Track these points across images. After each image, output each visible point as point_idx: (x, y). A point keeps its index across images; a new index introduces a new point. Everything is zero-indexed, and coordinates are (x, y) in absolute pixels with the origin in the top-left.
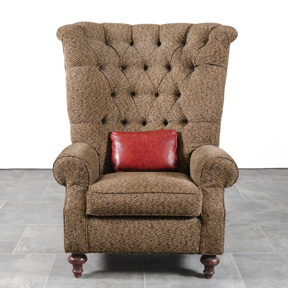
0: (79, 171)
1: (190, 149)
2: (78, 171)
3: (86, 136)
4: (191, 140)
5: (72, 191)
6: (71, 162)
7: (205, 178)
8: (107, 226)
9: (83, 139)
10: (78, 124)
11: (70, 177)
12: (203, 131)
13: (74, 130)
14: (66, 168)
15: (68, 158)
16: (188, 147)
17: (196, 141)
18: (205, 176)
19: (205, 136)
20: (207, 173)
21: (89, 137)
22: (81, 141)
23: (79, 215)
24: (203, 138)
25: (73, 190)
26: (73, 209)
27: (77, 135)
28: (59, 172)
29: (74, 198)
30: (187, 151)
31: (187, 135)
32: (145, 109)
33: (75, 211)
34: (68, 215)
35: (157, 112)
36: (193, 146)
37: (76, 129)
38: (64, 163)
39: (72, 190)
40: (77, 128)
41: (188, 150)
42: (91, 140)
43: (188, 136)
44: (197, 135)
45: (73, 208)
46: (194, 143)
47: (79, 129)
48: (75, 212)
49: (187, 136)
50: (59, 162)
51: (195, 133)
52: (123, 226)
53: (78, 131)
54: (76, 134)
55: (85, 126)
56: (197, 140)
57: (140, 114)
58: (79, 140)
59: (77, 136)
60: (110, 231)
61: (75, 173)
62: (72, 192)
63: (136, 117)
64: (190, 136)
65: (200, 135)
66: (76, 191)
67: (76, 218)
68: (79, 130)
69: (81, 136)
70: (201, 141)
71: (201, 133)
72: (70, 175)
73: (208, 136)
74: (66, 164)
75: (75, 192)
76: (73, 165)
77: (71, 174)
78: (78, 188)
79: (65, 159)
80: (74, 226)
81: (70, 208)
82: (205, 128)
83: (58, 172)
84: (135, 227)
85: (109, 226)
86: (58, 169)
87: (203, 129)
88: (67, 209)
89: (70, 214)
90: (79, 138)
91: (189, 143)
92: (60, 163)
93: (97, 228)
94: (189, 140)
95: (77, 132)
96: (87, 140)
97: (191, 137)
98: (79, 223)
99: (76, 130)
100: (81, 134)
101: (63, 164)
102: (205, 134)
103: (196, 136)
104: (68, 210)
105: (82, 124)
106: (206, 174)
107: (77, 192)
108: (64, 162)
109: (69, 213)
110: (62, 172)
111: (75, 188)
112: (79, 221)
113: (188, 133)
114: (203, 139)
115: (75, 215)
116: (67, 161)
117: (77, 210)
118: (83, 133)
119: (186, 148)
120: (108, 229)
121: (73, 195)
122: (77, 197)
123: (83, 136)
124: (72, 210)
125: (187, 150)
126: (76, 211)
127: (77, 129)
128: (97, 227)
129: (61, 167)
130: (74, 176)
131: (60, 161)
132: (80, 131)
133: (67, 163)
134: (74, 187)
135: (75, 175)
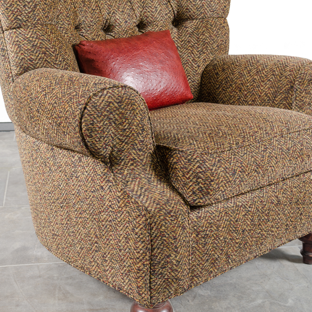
0: (142, 118)
1: (201, 65)
2: (139, 119)
3: (53, 53)
4: (199, 49)
5: (132, 167)
6: (124, 99)
7: (303, 101)
8: (221, 222)
9: (49, 61)
10: (31, 29)
11: (124, 136)
12: (215, 32)
13: (25, 42)
14: (116, 116)
15: (116, 91)
16: (196, 61)
17: (209, 51)
18: (302, 97)
19: (220, 40)
20: (304, 92)
21: (58, 54)
22: (44, 65)
23: (180, 214)
24: (217, 44)
25: (132, 164)
26: (165, 204)
27: (37, 52)
28: (102, 128)
29: (146, 180)
30: (196, 69)
31: (189, 42)
32: (108, 2)
33: (171, 209)
34: (159, 222)
35: (128, 7)
36: (205, 59)
37: (31, 39)
38: (111, 105)
39: (129, 164)
40: (33, 37)
41: (199, 66)
42: (62, 60)
43: (192, 44)
44: (209, 40)
45: (164, 202)
46: (205, 54)
47: (36, 38)
48: (171, 211)
49: (190, 45)
50: (98, 104)
51: (204, 37)
52: (243, 213)
53: (36, 42)
54: (32, 50)
55: (46, 32)
56: (210, 49)
57: (102, 10)
58: (40, 62)
59: (37, 54)
60: (227, 231)
61: (135, 123)
62: (133, 169)
63: (98, 18)
64: (196, 43)
65: (213, 40)
66: (139, 164)
67: (175, 222)
68: (37, 40)
69: (45, 53)
70: (216, 49)
71: (214, 35)
72: (125, 130)
73: (223, 41)
74: (116, 105)
75: (138, 167)
76: (129, 107)
77: (127, 129)
78: (140, 156)
79: (109, 95)
80: (173, 242)
81: (157, 204)
82: (218, 28)
83: (100, 128)
84: (258, 210)
85: (224, 221)
86: (99, 120)
87: (215, 28)
88: (153, 210)
89: (162, 218)
90: (41, 58)
91: (197, 55)
92: (102, 105)
93: (208, 233)
94: (195, 50)
95: (36, 46)
96: (56, 61)
97: (198, 45)
98: (181, 233)
99: (31, 41)
100: (43, 49)
101: (108, 106)
102: (219, 38)
103: (207, 41)
104: (156, 211)
105: (39, 28)
106: (303, 94)
107: (144, 166)
108: (110, 102)
109: (159, 217)
110: (106, 127)
111: (136, 158)
112: (181, 228)
113: (190, 38)
114: (218, 46)
115: (172, 216)
116: (117, 99)
117: (172, 205)
118: (47, 48)
119: (193, 64)
120: (223, 228)
121: (138, 175)
122: (150, 176)
123: (47, 53)
124: (164, 207)
125: (196, 67)
126: (173, 207)
127: (34, 39)
128: (207, 231)
129: (104, 116)
130: (133, 132)
131: (100, 101)
132: (41, 43)
133: (118, 103)
134: (132, 158)
135: (135, 128)
